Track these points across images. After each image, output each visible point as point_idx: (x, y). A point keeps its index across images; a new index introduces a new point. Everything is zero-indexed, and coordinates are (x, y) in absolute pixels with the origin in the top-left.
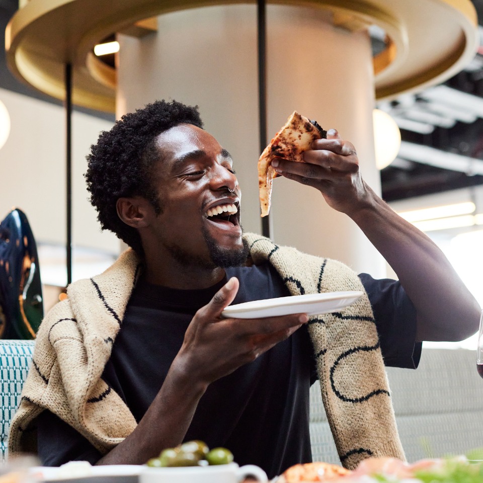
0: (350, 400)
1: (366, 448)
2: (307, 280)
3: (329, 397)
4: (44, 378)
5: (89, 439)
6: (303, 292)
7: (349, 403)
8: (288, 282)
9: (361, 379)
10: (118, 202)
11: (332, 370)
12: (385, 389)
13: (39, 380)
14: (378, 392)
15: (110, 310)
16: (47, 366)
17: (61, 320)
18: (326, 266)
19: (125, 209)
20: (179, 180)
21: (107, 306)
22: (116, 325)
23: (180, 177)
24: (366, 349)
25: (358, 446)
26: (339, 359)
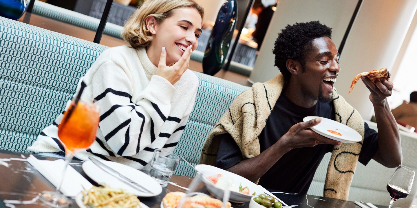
0: (338, 171)
1: (335, 190)
2: (344, 118)
3: (331, 166)
4: (233, 121)
5: (242, 153)
6: (341, 122)
7: (337, 172)
8: (337, 115)
9: (346, 164)
10: (288, 60)
11: (337, 156)
12: (353, 171)
13: (230, 121)
14: (350, 171)
15: (269, 105)
16: (236, 118)
17: (249, 103)
18: (353, 113)
19: (290, 64)
20: (318, 62)
21: (268, 103)
22: (269, 112)
23: (318, 61)
24: (354, 154)
25: (332, 188)
26: (342, 153)
